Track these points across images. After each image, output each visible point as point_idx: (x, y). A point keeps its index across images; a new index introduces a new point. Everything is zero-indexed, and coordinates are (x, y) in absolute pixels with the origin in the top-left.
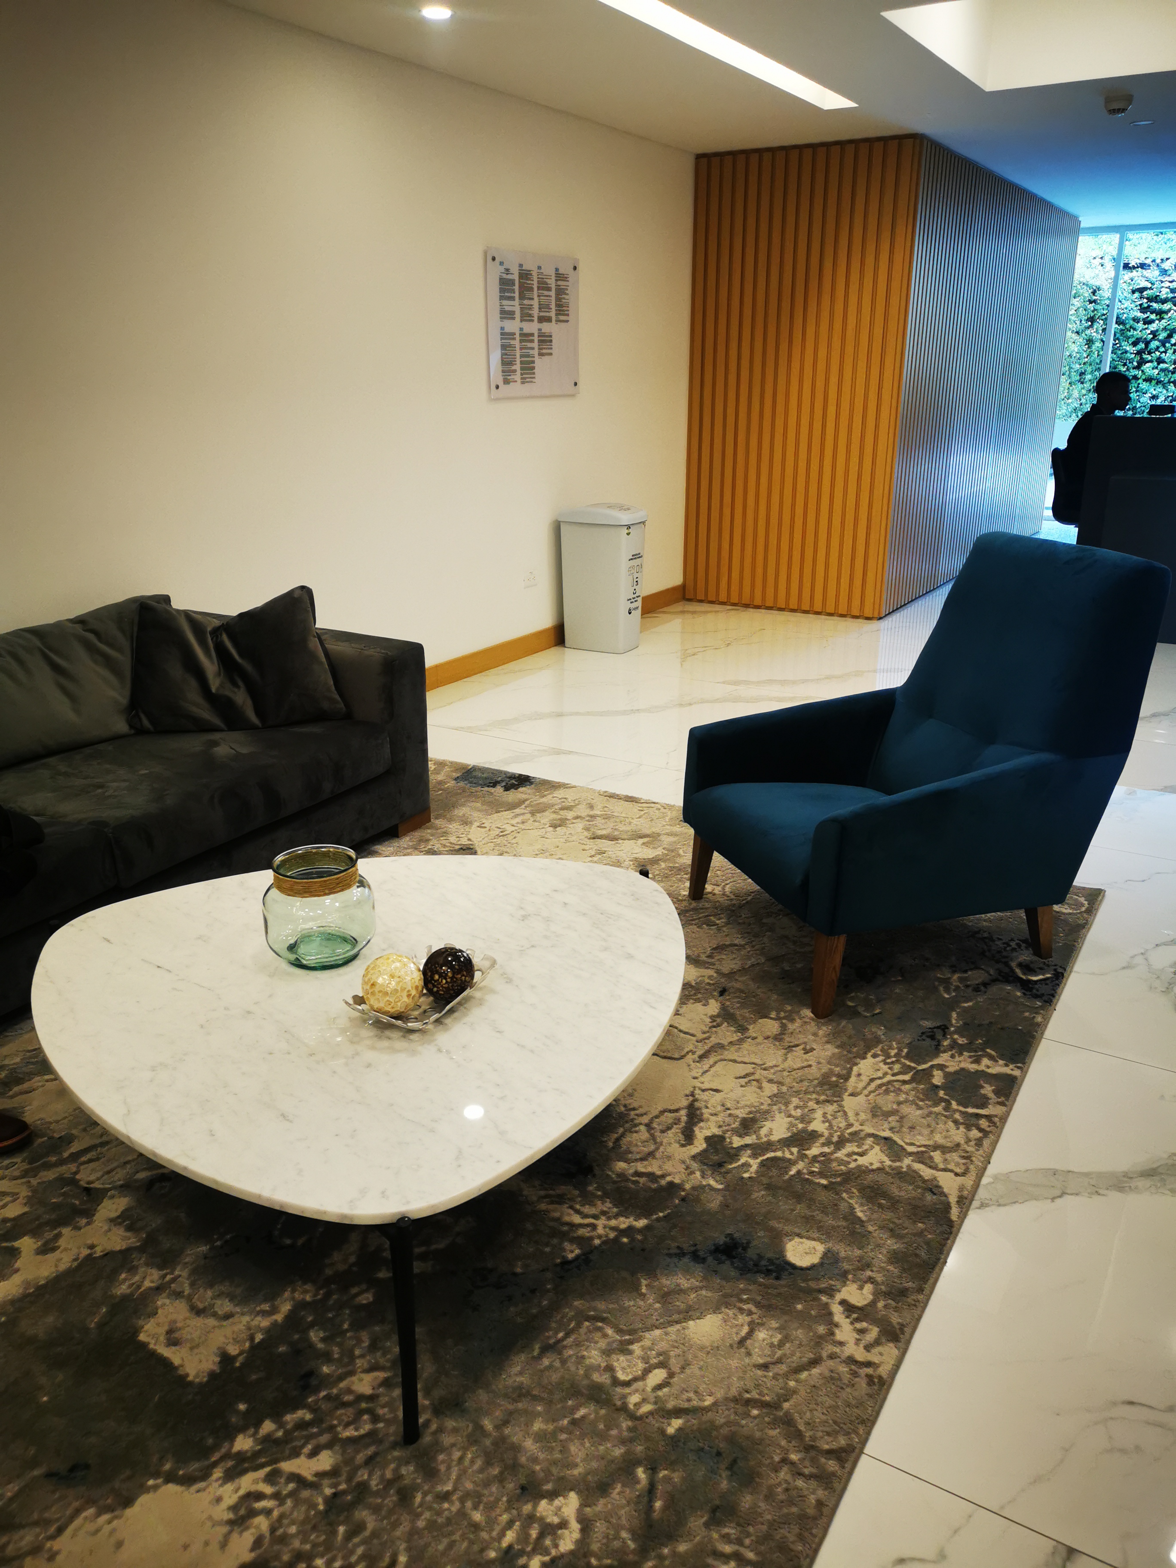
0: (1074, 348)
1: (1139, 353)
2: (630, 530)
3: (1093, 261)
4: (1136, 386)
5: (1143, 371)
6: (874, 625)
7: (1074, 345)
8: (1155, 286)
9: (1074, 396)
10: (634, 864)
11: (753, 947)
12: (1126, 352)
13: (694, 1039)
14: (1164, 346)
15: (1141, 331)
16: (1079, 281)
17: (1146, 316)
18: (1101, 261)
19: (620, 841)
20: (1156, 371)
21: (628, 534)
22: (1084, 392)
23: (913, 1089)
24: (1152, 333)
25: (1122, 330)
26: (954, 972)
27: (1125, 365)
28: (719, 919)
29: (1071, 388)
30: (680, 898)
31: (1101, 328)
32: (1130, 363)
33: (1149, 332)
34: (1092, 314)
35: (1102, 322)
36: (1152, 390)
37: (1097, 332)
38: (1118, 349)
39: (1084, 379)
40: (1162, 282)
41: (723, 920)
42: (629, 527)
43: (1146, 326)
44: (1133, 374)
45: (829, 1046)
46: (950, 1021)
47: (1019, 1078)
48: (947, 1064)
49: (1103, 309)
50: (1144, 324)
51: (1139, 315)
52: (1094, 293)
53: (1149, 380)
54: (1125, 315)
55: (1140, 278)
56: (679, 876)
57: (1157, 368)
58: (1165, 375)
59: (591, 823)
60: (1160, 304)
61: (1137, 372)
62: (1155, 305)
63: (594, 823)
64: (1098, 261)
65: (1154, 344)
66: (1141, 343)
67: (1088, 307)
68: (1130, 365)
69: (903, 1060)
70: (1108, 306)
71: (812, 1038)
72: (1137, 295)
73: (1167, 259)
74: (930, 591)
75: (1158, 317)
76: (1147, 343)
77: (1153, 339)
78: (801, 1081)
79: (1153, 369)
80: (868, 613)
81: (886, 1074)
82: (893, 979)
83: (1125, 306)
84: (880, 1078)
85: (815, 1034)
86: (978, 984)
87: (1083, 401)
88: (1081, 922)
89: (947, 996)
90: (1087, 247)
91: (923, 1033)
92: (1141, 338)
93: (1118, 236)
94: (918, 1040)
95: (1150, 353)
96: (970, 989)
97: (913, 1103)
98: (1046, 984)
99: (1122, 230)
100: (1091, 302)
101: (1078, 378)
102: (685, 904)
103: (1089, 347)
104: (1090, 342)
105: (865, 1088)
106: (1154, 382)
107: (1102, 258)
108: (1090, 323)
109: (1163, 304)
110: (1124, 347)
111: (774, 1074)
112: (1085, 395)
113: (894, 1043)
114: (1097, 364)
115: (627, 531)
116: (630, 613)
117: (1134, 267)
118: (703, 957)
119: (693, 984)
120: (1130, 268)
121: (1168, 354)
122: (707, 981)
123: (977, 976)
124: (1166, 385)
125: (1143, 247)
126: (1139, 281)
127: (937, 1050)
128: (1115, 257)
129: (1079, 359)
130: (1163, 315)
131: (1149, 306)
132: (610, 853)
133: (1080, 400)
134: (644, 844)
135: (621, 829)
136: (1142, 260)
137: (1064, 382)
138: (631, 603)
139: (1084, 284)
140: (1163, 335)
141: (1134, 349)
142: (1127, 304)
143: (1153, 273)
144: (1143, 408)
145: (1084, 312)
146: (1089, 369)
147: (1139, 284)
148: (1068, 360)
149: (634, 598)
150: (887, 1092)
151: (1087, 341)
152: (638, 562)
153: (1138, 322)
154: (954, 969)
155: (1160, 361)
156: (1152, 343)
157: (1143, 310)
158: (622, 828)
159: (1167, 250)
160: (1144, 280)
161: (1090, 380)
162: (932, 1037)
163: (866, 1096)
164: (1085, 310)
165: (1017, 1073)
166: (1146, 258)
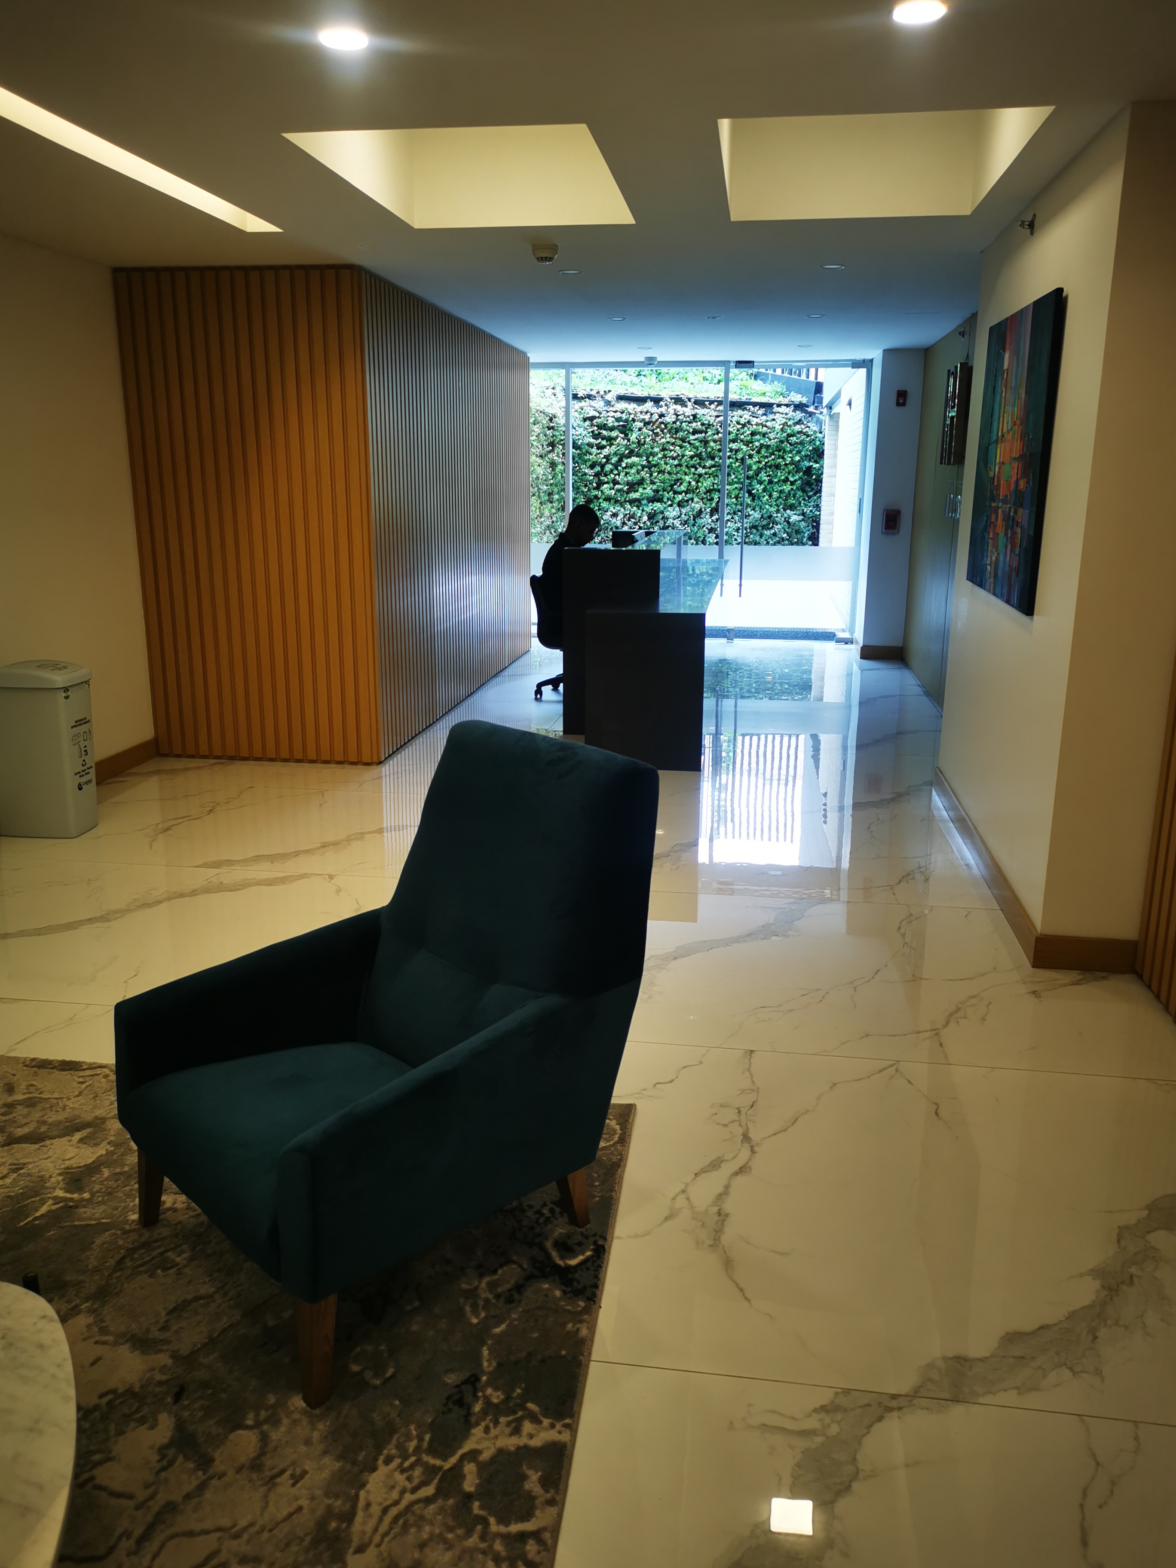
0: (540, 471)
1: (597, 475)
2: (69, 693)
3: (546, 391)
4: (598, 504)
5: (602, 492)
6: (374, 771)
7: (540, 469)
8: (602, 415)
9: (545, 514)
10: (63, 1180)
11: (225, 1294)
12: (586, 474)
13: (131, 1503)
14: (617, 469)
15: (595, 455)
16: (536, 409)
17: (598, 442)
18: (553, 391)
19: (48, 1142)
20: (613, 492)
21: (67, 698)
22: (554, 511)
23: (442, 1509)
24: (605, 457)
25: (579, 454)
26: (481, 1276)
27: (586, 486)
28: (179, 1255)
29: (542, 507)
30: (127, 1227)
31: (561, 453)
32: (590, 484)
33: (602, 456)
34: (552, 440)
35: (561, 447)
36: (612, 509)
37: (558, 456)
38: (578, 471)
39: (553, 499)
40: (608, 412)
41: (184, 1255)
42: (66, 689)
43: (600, 451)
44: (594, 494)
45: (326, 1460)
46: (481, 1365)
47: (568, 1444)
48: (479, 1447)
49: (561, 435)
50: (598, 449)
51: (592, 440)
52: (551, 420)
53: (608, 499)
54: (581, 441)
55: (589, 408)
56: (128, 1188)
57: (613, 488)
58: (621, 495)
59: (6, 1118)
60: (609, 432)
61: (597, 493)
62: (604, 433)
63: (11, 1116)
64: (551, 391)
65: (608, 467)
66: (597, 466)
67: (548, 433)
68: (590, 486)
69: (426, 1458)
70: (564, 432)
71: (303, 1449)
72: (588, 423)
73: (609, 391)
74: (430, 725)
75: (609, 443)
76: (603, 466)
77: (607, 463)
78: (288, 1545)
79: (610, 489)
80: (366, 758)
81: (403, 1492)
82: (409, 1308)
83: (579, 433)
84: (396, 1503)
85: (308, 1442)
86: (510, 1290)
87: (554, 519)
88: (615, 1159)
89: (475, 1321)
90: (538, 380)
91: (448, 1398)
92: (597, 461)
93: (564, 371)
94: (443, 1413)
95: (606, 475)
96: (502, 1299)
97: (441, 1538)
98: (588, 1269)
99: (568, 366)
100: (549, 428)
101: (546, 498)
102: (134, 1236)
103: (553, 470)
104: (553, 465)
105: (376, 1530)
106: (612, 501)
107: (553, 388)
108: (551, 448)
109: (611, 431)
110: (583, 470)
111: (249, 1541)
112: (555, 513)
113: (412, 1427)
114: (562, 485)
115: (64, 695)
116: (80, 789)
117: (582, 398)
118: (155, 1334)
119: (137, 1389)
120: (578, 398)
121: (621, 477)
122: (159, 1377)
123: (509, 1275)
124: (624, 504)
125: (588, 380)
126: (588, 410)
127: (467, 1424)
128: (565, 387)
129: (545, 480)
130: (612, 442)
131: (599, 433)
132: (30, 1166)
133: (552, 518)
134: (81, 1140)
135: (50, 1120)
136: (588, 392)
137: (534, 502)
138: (81, 776)
139: (541, 412)
140: (614, 460)
141: (592, 471)
142: (580, 431)
143: (599, 404)
144: (606, 525)
145: (544, 437)
146: (556, 490)
147: (588, 413)
148: (536, 482)
149: (83, 771)
150: (406, 1527)
151: (550, 464)
152: (84, 728)
153: (592, 447)
154: (482, 1270)
155: (615, 482)
156: (606, 466)
157: (595, 436)
158: (52, 1117)
159: (608, 384)
160: (592, 409)
161: (558, 500)
162: (460, 1403)
163: (378, 1545)
164: (545, 436)
165: (565, 1437)
166: (591, 390)
